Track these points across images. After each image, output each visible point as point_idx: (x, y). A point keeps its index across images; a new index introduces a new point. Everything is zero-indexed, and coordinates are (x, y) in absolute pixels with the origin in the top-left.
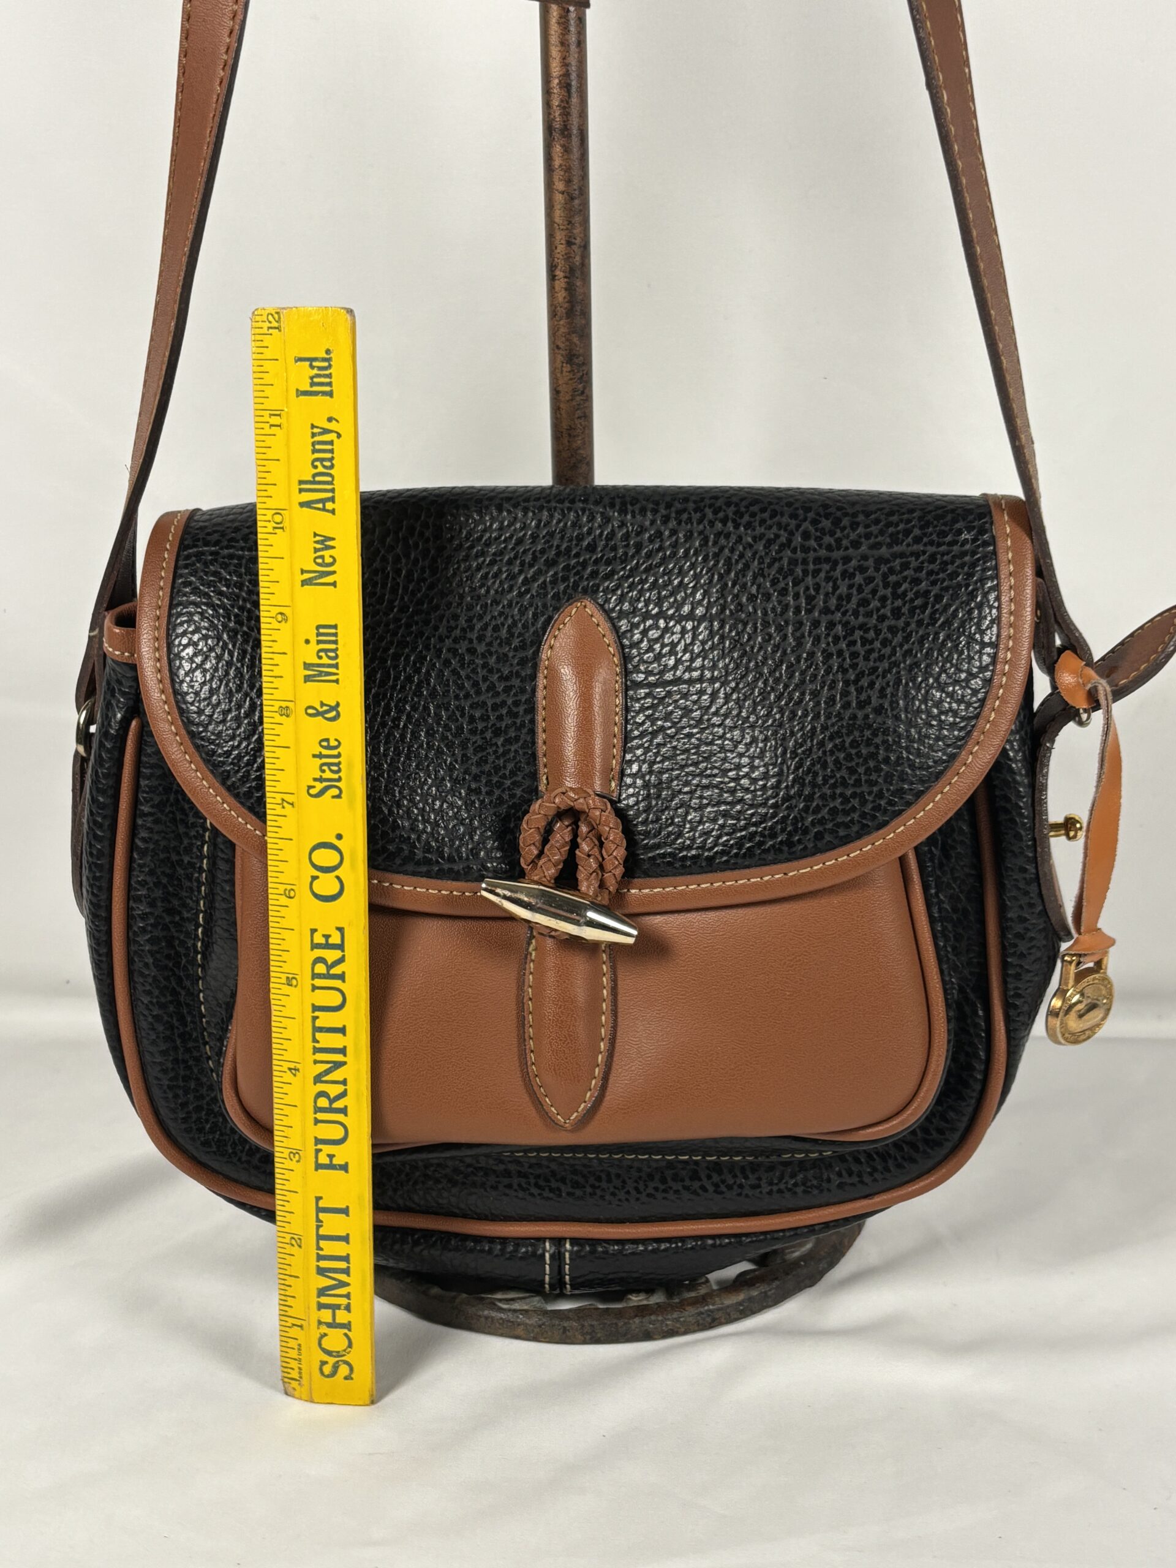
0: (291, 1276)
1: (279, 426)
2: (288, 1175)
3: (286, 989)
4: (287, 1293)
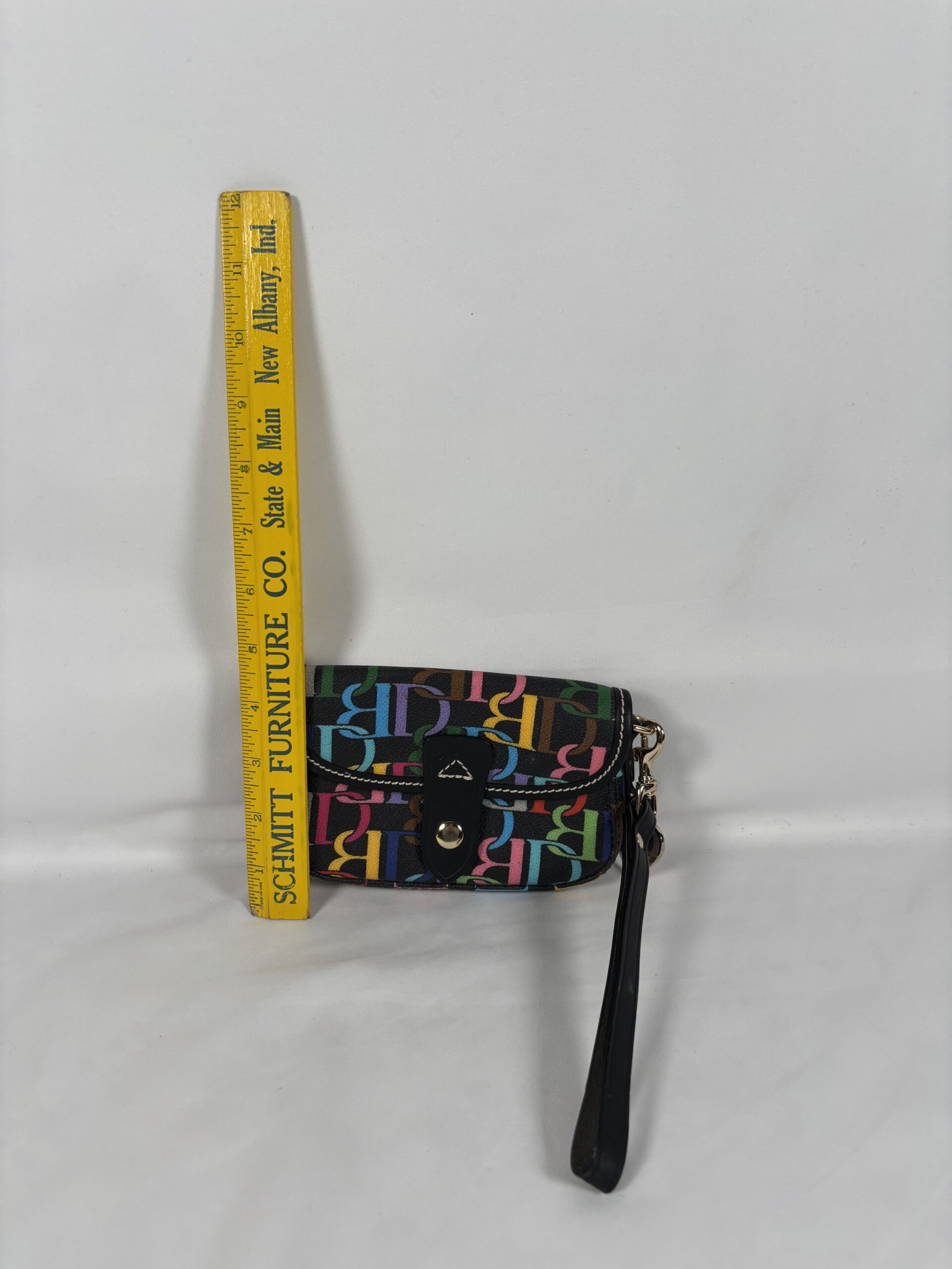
0: (255, 840)
2: (252, 775)
3: (249, 655)
4: (252, 851)
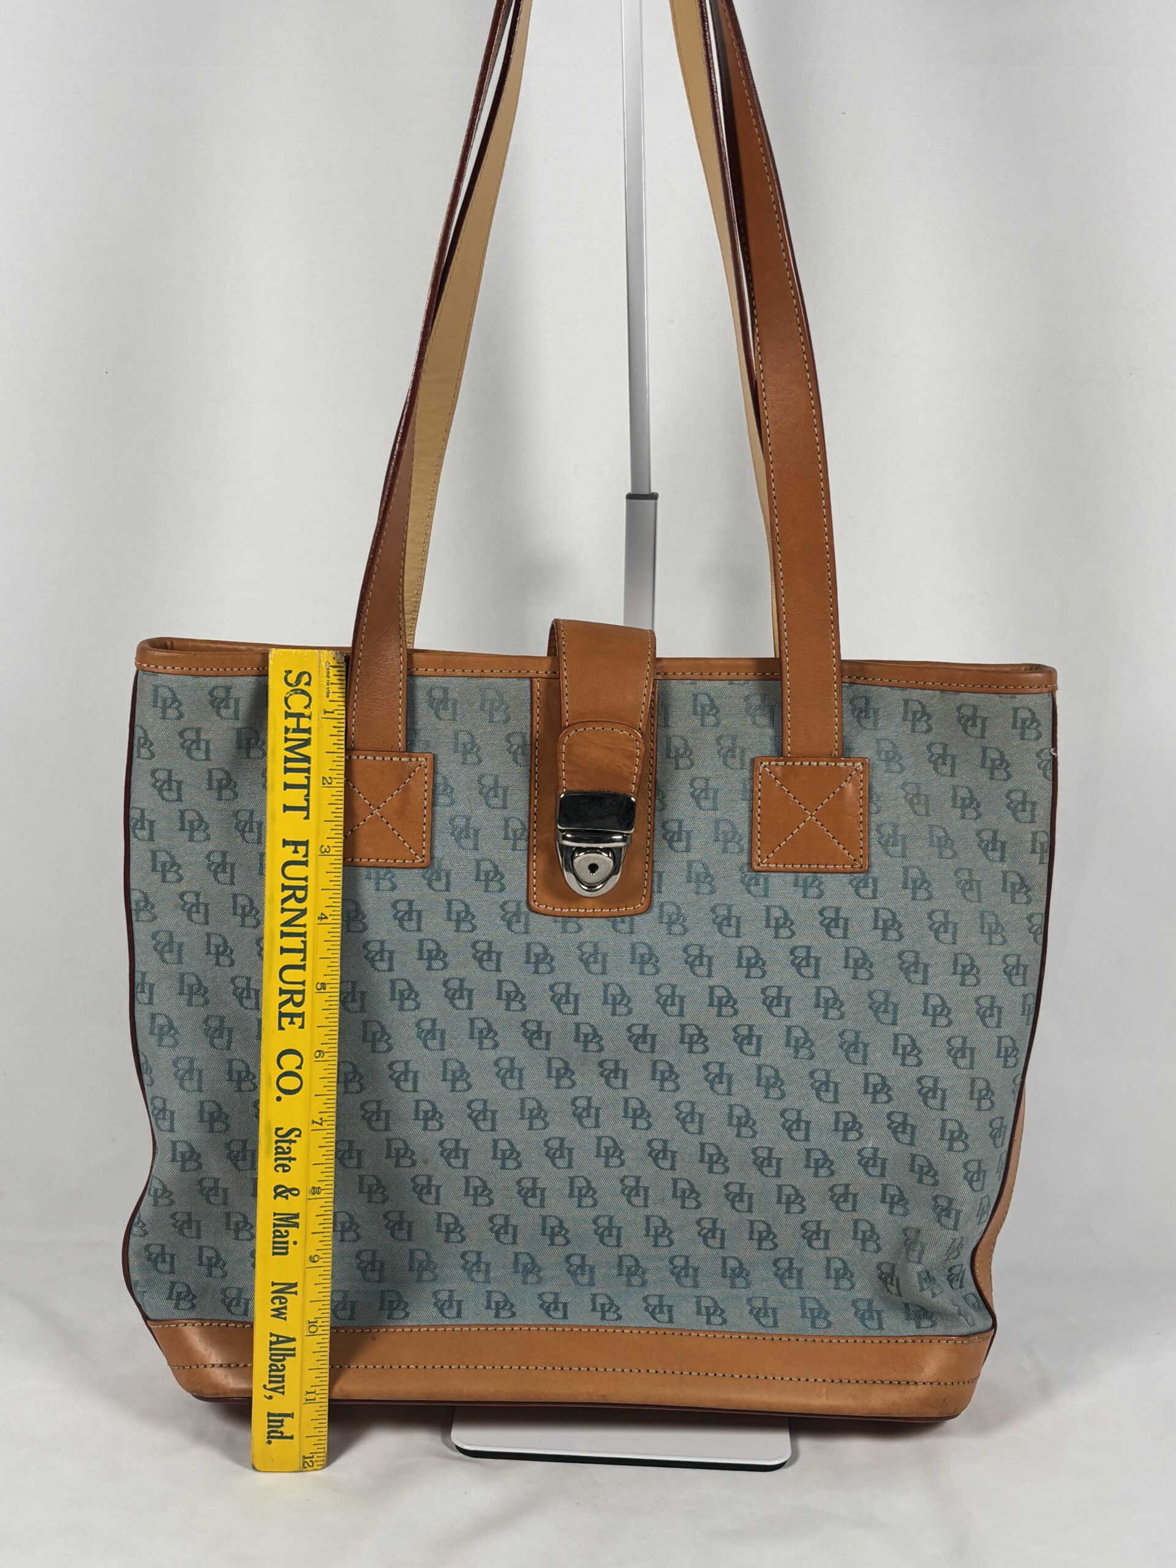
1: (308, 1393)
3: (326, 980)
4: (337, 738)
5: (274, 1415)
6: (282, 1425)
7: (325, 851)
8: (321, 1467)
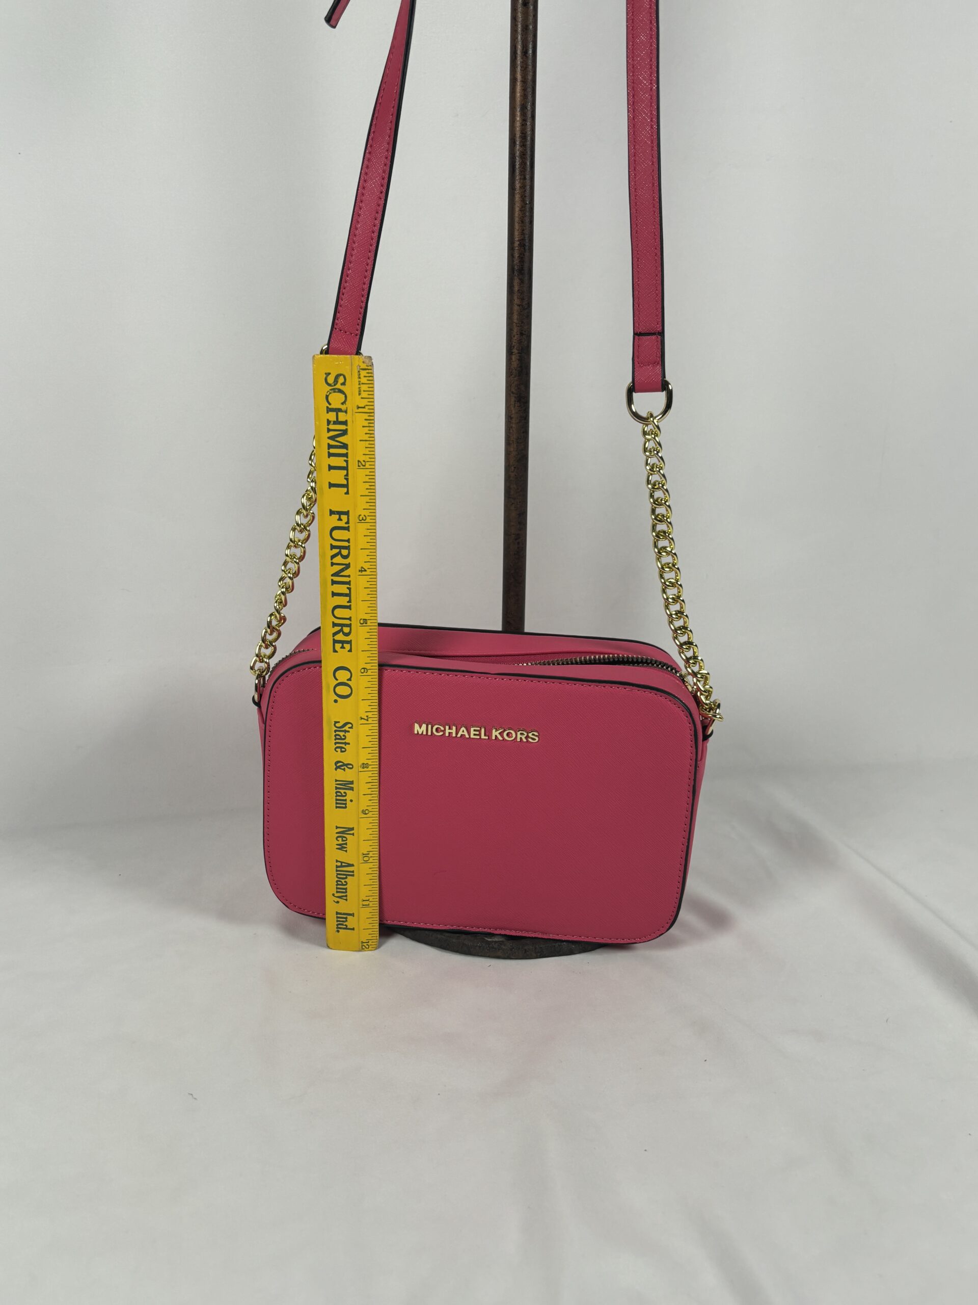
1: (363, 901)
3: (367, 617)
4: (368, 428)
5: (340, 914)
6: (346, 921)
7: (363, 519)
8: (373, 949)
